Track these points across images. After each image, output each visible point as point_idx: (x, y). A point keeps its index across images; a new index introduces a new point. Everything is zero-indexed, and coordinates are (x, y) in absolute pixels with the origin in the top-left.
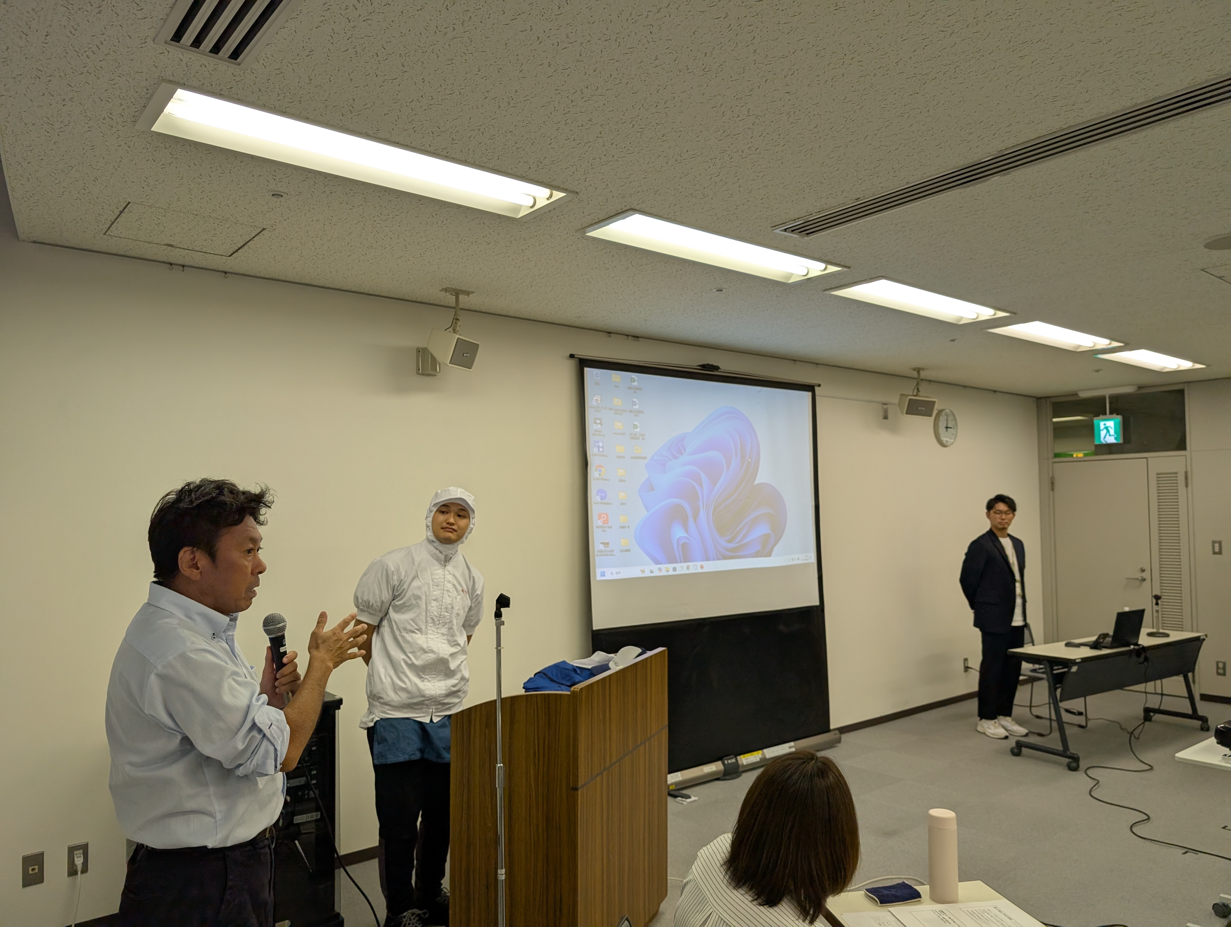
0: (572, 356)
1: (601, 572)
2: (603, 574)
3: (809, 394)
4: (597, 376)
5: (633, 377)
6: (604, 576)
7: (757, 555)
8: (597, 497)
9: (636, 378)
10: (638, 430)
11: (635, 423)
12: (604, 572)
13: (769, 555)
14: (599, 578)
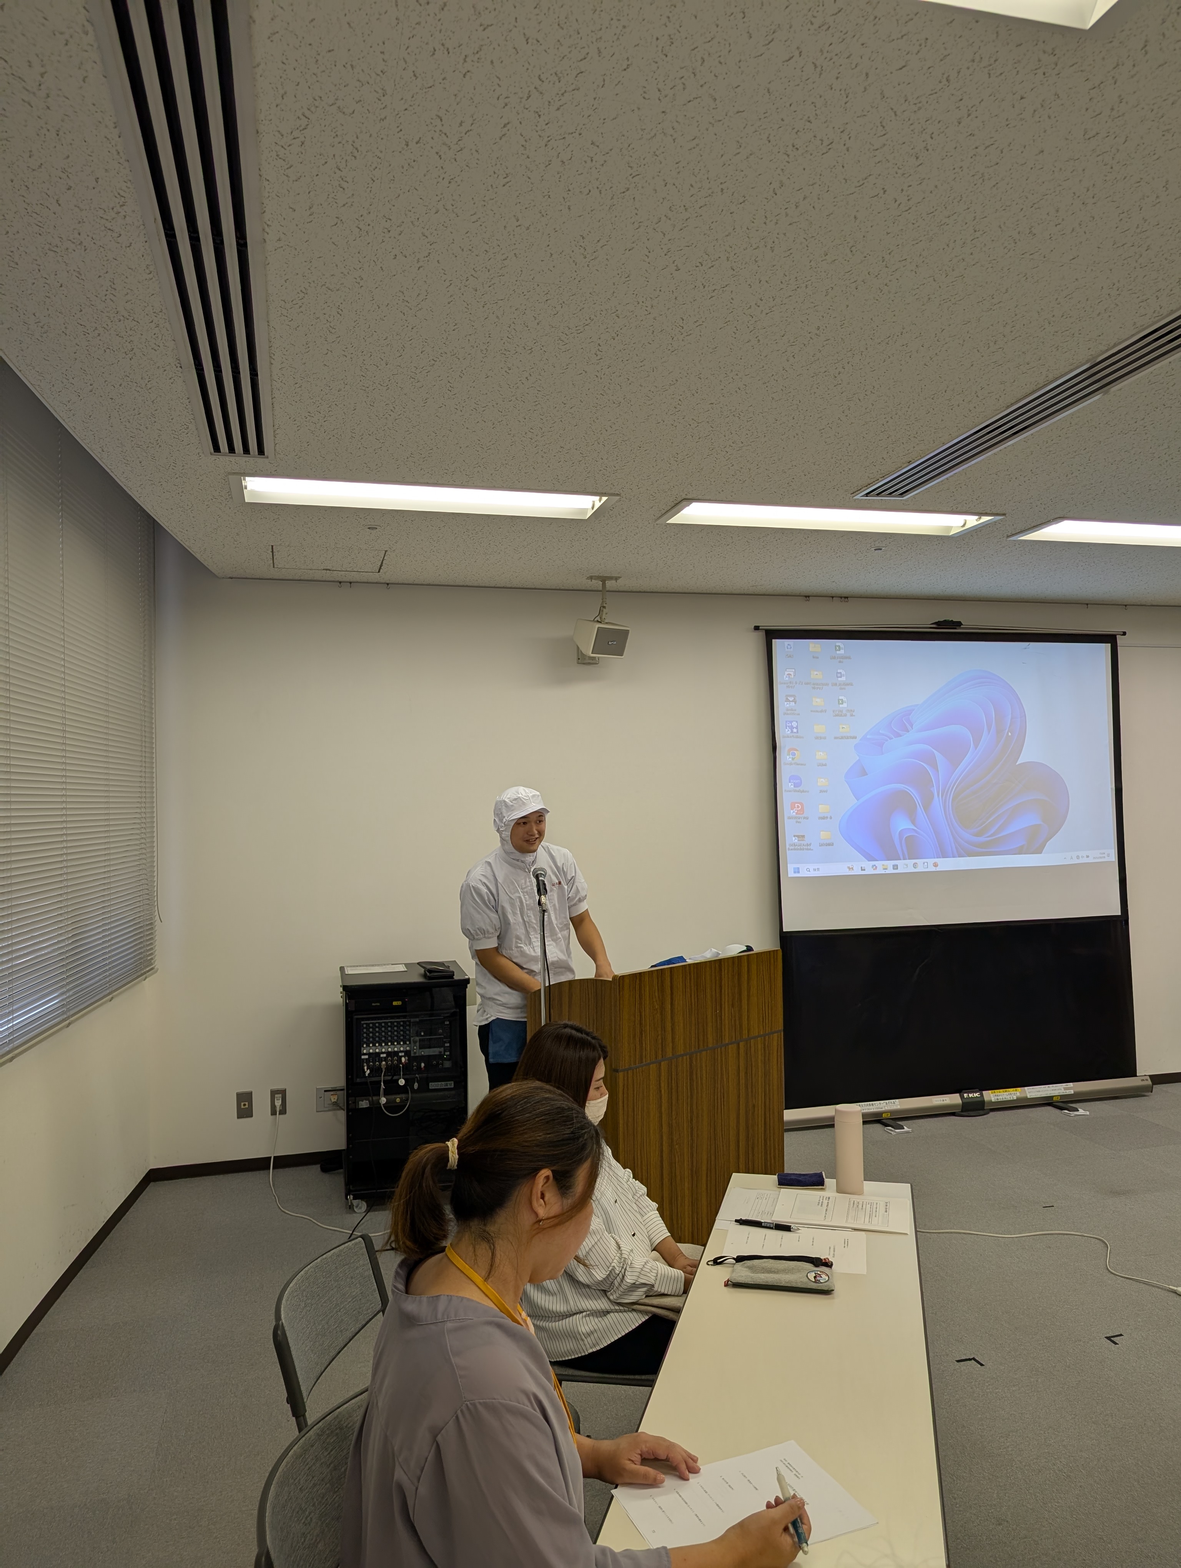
0: (757, 628)
1: (794, 868)
2: (797, 871)
3: (1108, 646)
4: (789, 647)
5: (837, 644)
6: (799, 872)
7: (1020, 851)
8: (790, 784)
9: (842, 646)
10: (845, 705)
11: (841, 698)
12: (799, 868)
13: (1039, 851)
14: (791, 874)
